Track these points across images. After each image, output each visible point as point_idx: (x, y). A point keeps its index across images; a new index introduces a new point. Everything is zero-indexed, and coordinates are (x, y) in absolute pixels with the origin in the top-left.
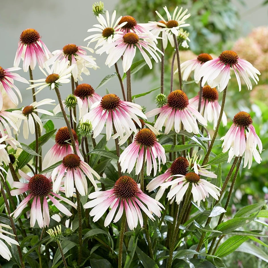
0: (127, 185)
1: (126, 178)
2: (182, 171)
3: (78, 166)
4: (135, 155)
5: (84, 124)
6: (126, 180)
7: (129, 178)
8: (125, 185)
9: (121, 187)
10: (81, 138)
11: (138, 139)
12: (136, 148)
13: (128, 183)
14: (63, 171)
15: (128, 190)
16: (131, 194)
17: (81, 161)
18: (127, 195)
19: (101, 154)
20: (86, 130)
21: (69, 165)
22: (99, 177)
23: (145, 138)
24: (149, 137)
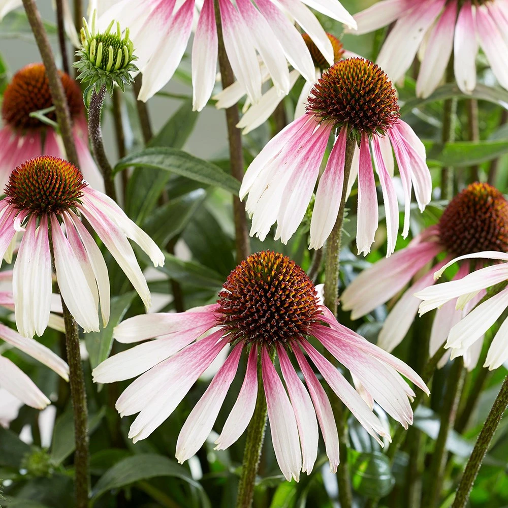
0: (276, 291)
1: (269, 260)
2: (486, 239)
3: (73, 206)
4: (310, 165)
5: (99, 40)
6: (270, 270)
7: (283, 262)
8: (266, 291)
9: (251, 296)
10: (89, 99)
11: (325, 102)
12: (314, 140)
13: (280, 283)
14: (7, 226)
15: (278, 310)
16: (290, 329)
17: (84, 186)
18: (276, 333)
19: (170, 165)
20: (106, 65)
21: (32, 201)
22: (157, 256)
23: (353, 96)
24: (369, 93)
